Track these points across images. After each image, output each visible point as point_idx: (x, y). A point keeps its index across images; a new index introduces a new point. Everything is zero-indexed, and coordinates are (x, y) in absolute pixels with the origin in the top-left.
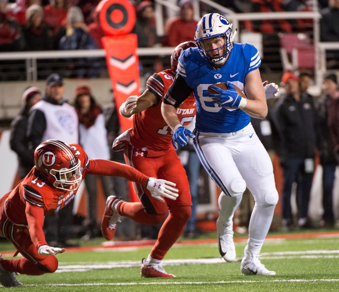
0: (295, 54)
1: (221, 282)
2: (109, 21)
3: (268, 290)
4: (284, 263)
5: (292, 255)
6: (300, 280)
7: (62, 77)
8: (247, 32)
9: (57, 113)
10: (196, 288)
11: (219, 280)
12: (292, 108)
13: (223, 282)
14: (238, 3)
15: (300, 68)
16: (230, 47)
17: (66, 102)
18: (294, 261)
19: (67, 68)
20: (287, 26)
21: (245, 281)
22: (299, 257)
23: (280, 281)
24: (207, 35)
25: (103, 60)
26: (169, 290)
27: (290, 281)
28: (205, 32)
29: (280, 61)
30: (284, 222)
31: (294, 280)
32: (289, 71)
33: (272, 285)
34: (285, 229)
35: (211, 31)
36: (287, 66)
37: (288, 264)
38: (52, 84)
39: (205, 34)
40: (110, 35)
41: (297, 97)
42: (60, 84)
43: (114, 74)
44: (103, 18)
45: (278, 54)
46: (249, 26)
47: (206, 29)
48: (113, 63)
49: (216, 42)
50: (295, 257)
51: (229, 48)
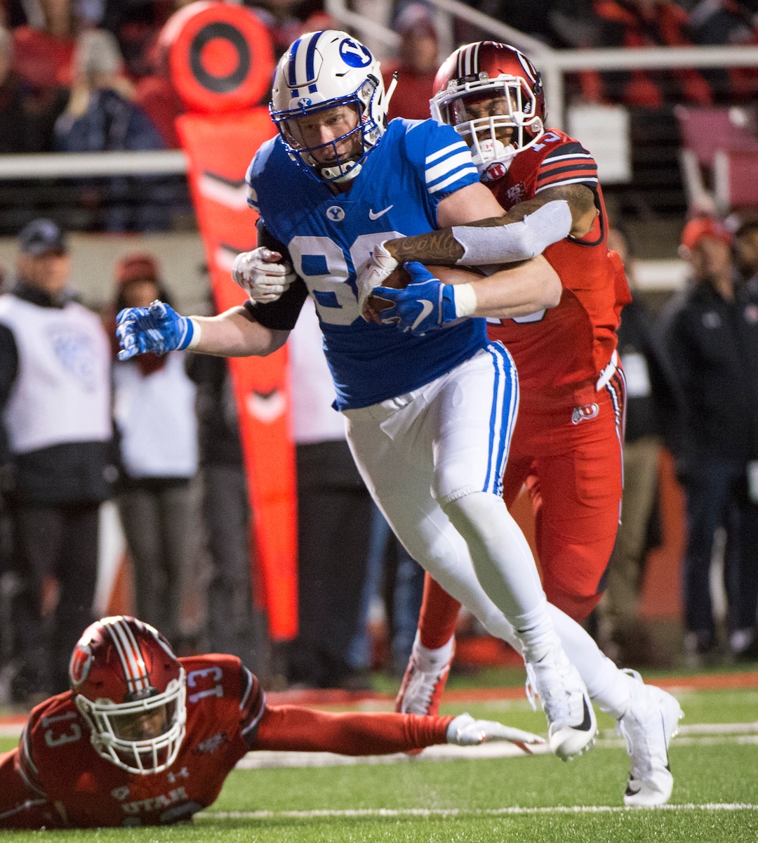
0: (722, 166)
1: (510, 810)
2: (199, 72)
3: (644, 832)
4: (690, 759)
5: (713, 735)
6: (733, 805)
7: (66, 228)
8: (586, 102)
9: (50, 331)
10: (442, 828)
11: (506, 805)
12: (711, 320)
13: (517, 810)
14: (561, 22)
15: (735, 208)
16: (374, 132)
17: (77, 299)
18: (717, 751)
19: (79, 205)
20: (699, 88)
21: (579, 808)
22: (731, 739)
23: (679, 807)
24: (302, 102)
25: (181, 183)
26: (366, 833)
27: (706, 809)
28: (295, 94)
29: (679, 186)
30: (691, 641)
31: (718, 806)
32: (704, 216)
33: (656, 820)
34: (692, 660)
35: (313, 89)
36: (700, 199)
37: (701, 760)
38: (37, 249)
39: (296, 100)
40: (198, 111)
41: (725, 288)
42: (58, 250)
43: (212, 222)
44: (181, 63)
45: (675, 167)
46: (592, 86)
47: (299, 82)
48: (209, 189)
49: (331, 122)
50: (722, 740)
51: (372, 137)
